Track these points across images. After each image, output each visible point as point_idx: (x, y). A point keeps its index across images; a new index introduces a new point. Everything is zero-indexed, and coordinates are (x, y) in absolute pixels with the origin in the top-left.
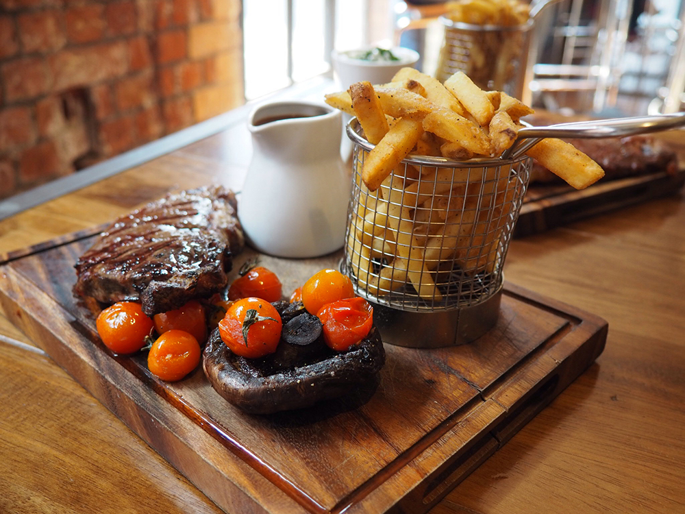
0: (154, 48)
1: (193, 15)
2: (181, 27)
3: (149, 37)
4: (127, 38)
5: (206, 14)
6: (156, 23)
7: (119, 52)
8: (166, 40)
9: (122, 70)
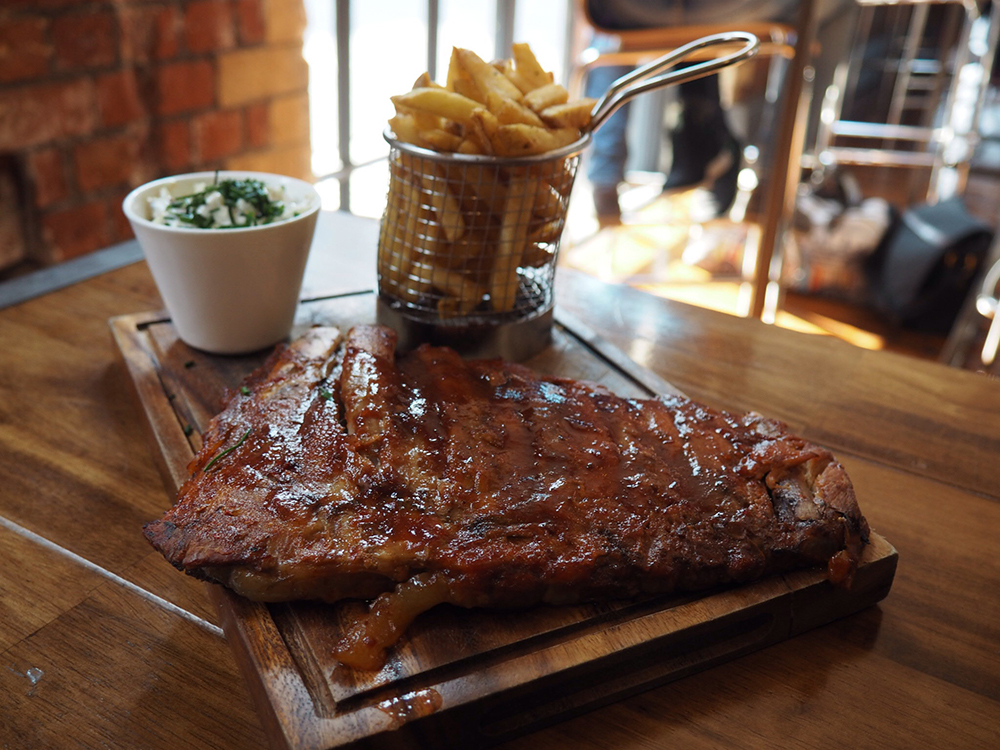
0: (149, 89)
1: (226, 37)
2: (204, 56)
3: (138, 70)
4: (95, 75)
5: (252, 33)
6: (153, 48)
7: (79, 96)
8: (172, 78)
9: (87, 126)
